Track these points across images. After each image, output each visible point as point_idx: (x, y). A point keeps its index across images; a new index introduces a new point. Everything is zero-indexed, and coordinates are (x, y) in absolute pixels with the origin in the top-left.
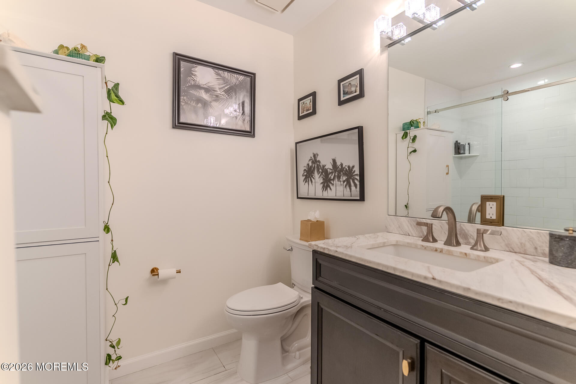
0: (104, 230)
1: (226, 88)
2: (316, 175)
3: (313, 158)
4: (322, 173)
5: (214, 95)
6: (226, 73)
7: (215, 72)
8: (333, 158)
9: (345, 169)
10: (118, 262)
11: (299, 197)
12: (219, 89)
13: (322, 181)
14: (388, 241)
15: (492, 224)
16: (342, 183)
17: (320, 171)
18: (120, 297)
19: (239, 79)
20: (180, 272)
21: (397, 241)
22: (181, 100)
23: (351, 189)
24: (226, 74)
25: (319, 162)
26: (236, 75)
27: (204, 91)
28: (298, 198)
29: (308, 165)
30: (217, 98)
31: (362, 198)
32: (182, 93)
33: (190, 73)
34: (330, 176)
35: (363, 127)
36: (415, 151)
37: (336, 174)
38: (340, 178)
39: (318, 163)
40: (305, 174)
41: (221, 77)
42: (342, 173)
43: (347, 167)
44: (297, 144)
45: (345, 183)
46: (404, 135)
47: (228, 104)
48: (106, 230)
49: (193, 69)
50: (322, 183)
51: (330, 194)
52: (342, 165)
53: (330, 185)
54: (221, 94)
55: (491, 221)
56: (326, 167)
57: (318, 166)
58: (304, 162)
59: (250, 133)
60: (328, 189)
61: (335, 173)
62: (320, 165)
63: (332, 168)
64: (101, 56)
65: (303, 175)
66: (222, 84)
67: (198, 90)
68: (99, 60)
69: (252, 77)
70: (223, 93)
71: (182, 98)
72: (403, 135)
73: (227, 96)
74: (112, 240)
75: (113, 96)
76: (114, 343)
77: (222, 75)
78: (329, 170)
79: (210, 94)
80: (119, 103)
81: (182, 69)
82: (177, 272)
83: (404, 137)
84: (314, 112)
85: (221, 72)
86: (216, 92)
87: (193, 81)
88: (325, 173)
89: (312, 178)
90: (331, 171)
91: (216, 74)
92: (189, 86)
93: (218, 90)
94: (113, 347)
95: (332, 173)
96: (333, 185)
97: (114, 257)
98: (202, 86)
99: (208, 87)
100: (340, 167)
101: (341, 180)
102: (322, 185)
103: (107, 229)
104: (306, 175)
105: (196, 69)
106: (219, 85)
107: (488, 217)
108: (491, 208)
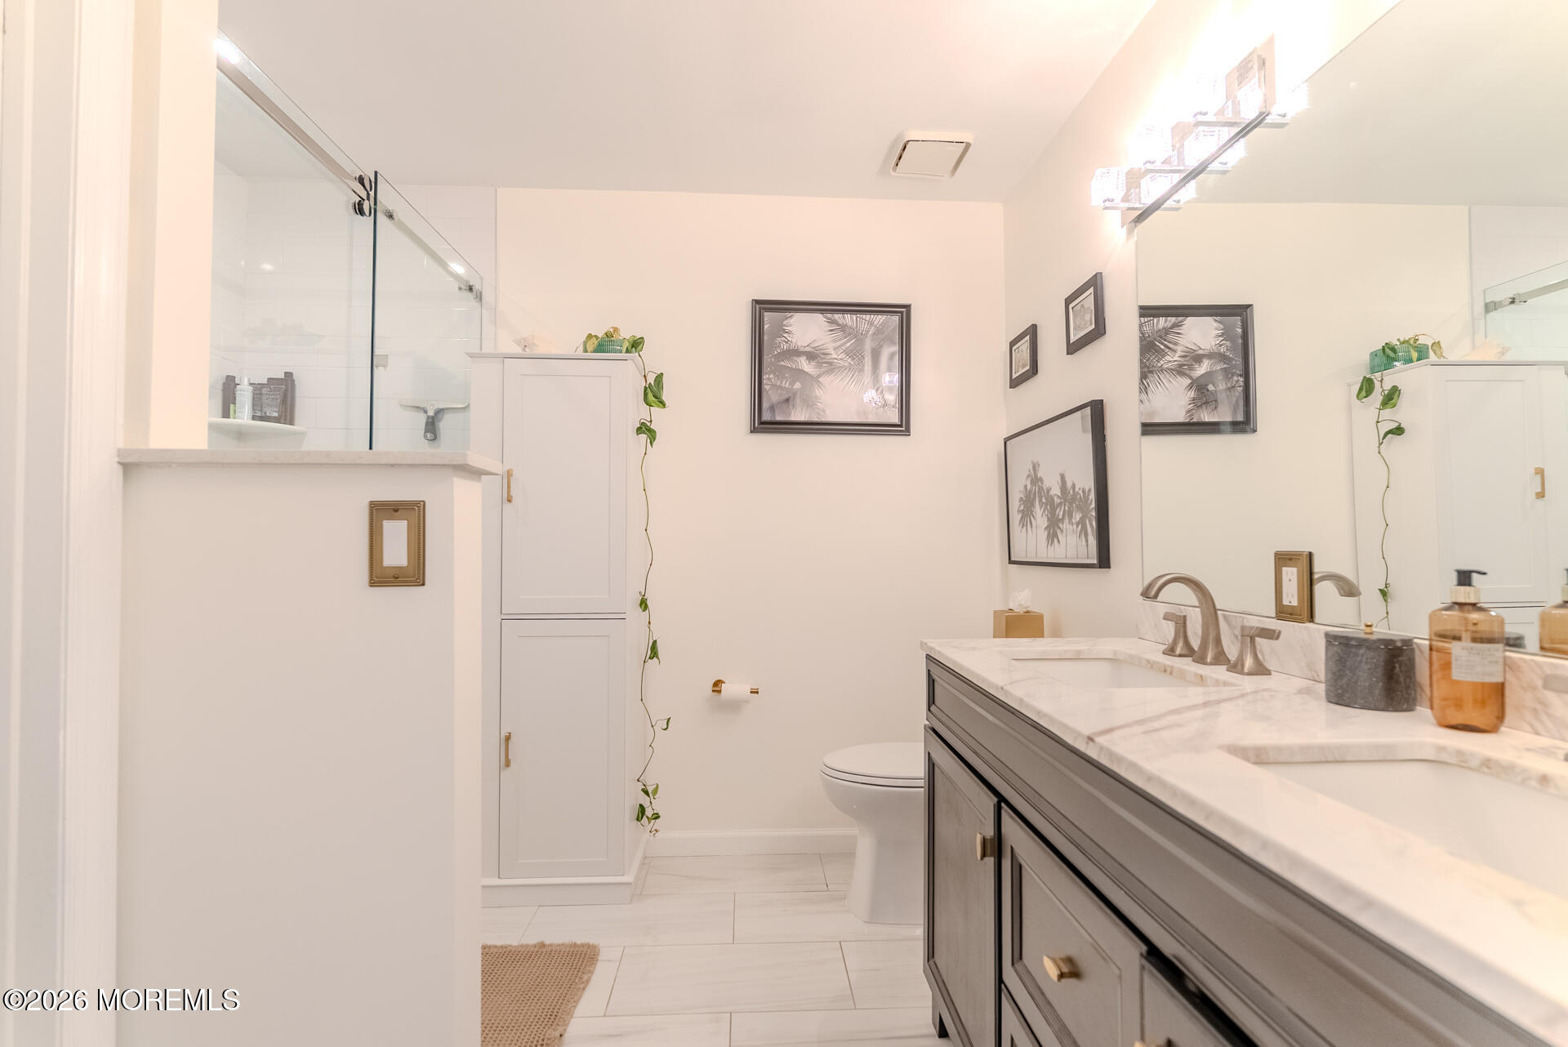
0: (641, 605)
1: (848, 344)
2: (1038, 511)
3: (1032, 471)
4: (1046, 504)
5: (825, 363)
6: (848, 316)
7: (827, 318)
8: (1062, 472)
9: (1078, 496)
10: (657, 658)
11: (1012, 559)
12: (834, 349)
13: (1046, 524)
14: (1089, 649)
15: (1293, 618)
16: (1075, 527)
17: (1044, 500)
18: (659, 716)
19: (875, 323)
20: (757, 692)
21: (1115, 652)
22: (765, 382)
23: (1087, 541)
24: (849, 319)
25: (1041, 480)
26: (868, 316)
27: (805, 358)
28: (1011, 562)
29: (1026, 486)
30: (831, 367)
31: (1104, 561)
32: (765, 369)
33: (781, 330)
34: (1057, 512)
35: (1102, 400)
36: (1398, 431)
37: (1066, 508)
38: (1072, 517)
39: (1040, 484)
40: (1022, 508)
41: (839, 325)
42: (1074, 505)
43: (1081, 492)
44: (1008, 443)
45: (1080, 527)
46: (1361, 389)
47: (853, 376)
48: (643, 606)
49: (785, 322)
50: (1046, 528)
51: (1057, 554)
52: (1074, 486)
53: (1058, 532)
54: (840, 357)
55: (1290, 611)
56: (1052, 493)
57: (1041, 488)
58: (1019, 484)
59: (902, 427)
60: (1056, 540)
61: (1065, 505)
62: (1043, 488)
63: (1060, 495)
64: (638, 337)
65: (1019, 511)
66: (841, 340)
67: (795, 358)
68: (636, 344)
69: (902, 312)
70: (842, 356)
71: (765, 377)
72: (1358, 389)
73: (849, 360)
74: (649, 623)
75: (651, 397)
76: (650, 790)
77: (840, 322)
78: (1056, 498)
79: (818, 362)
80: (658, 406)
81: (766, 327)
82: (751, 692)
83: (1363, 393)
84: (1034, 370)
85: (837, 316)
86: (828, 357)
87: (786, 342)
88: (1050, 506)
89: (1032, 519)
90: (1059, 501)
91: (829, 322)
92: (778, 353)
93: (833, 352)
94: (646, 793)
95: (1060, 504)
96: (1062, 531)
97: (654, 652)
98: (802, 349)
99: (812, 350)
100: (1071, 492)
101: (1074, 521)
102: (1046, 533)
103: (644, 604)
104: (1023, 511)
105: (791, 321)
106: (834, 341)
107: (1286, 602)
108: (1290, 580)
